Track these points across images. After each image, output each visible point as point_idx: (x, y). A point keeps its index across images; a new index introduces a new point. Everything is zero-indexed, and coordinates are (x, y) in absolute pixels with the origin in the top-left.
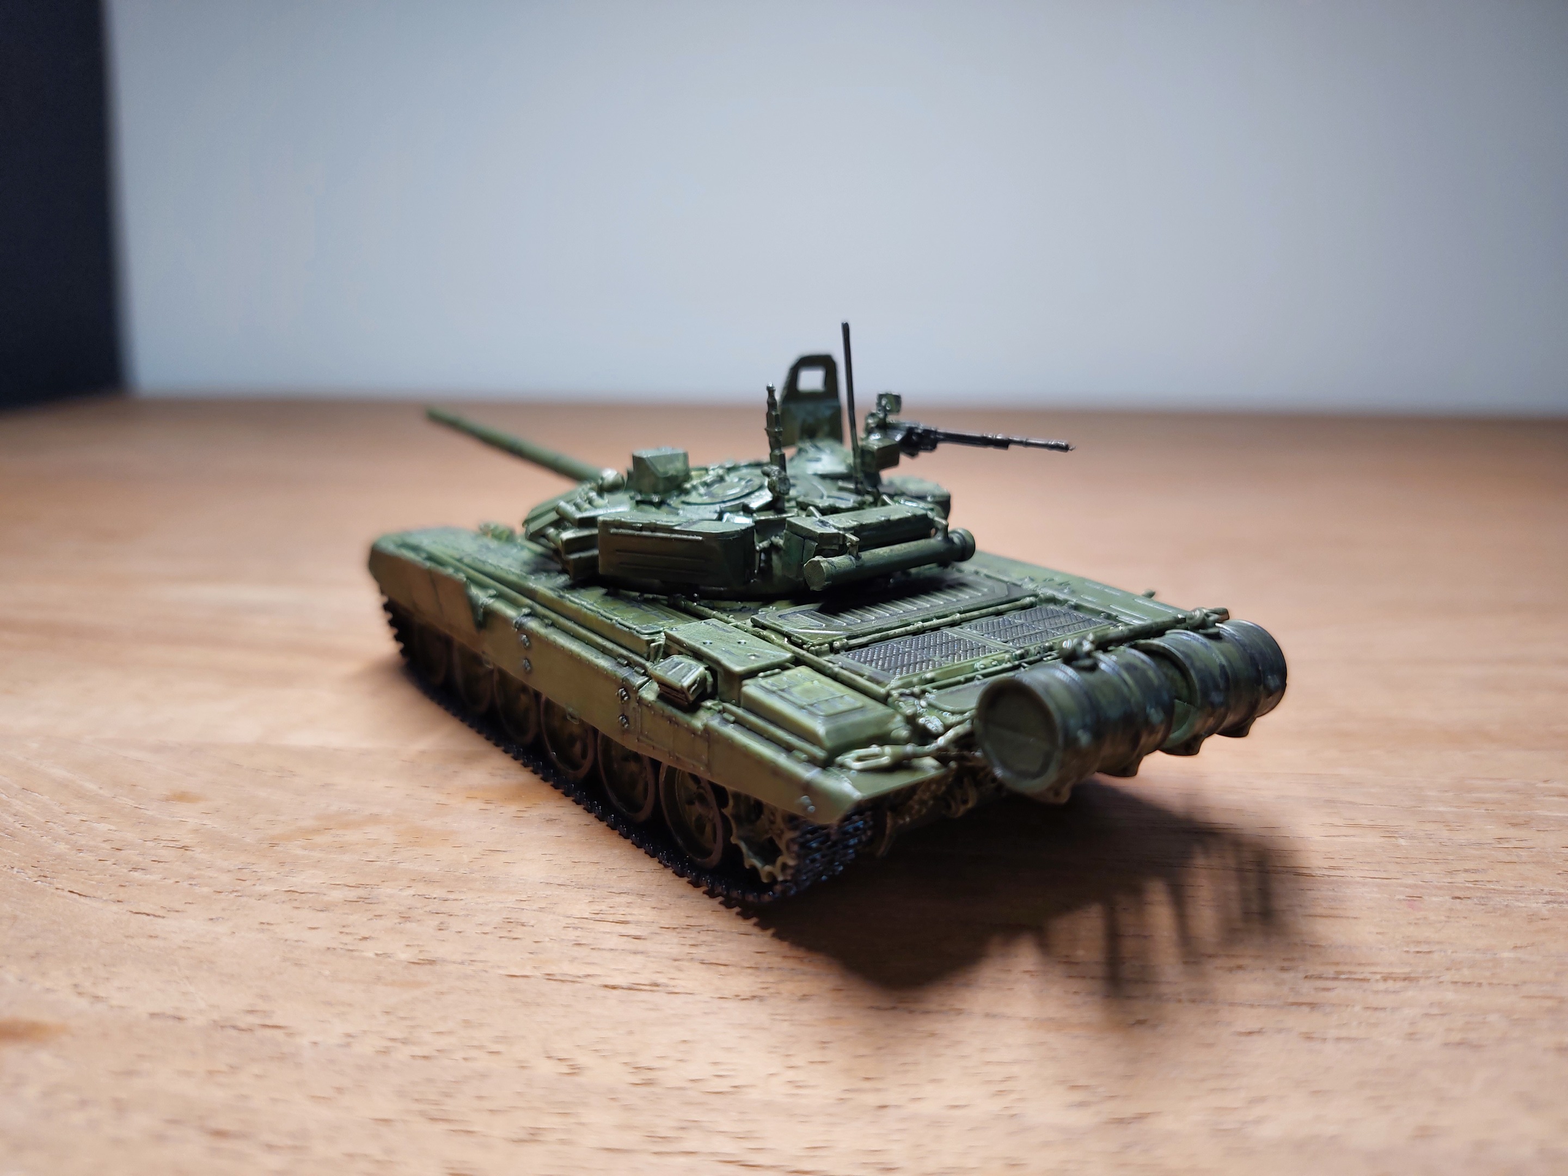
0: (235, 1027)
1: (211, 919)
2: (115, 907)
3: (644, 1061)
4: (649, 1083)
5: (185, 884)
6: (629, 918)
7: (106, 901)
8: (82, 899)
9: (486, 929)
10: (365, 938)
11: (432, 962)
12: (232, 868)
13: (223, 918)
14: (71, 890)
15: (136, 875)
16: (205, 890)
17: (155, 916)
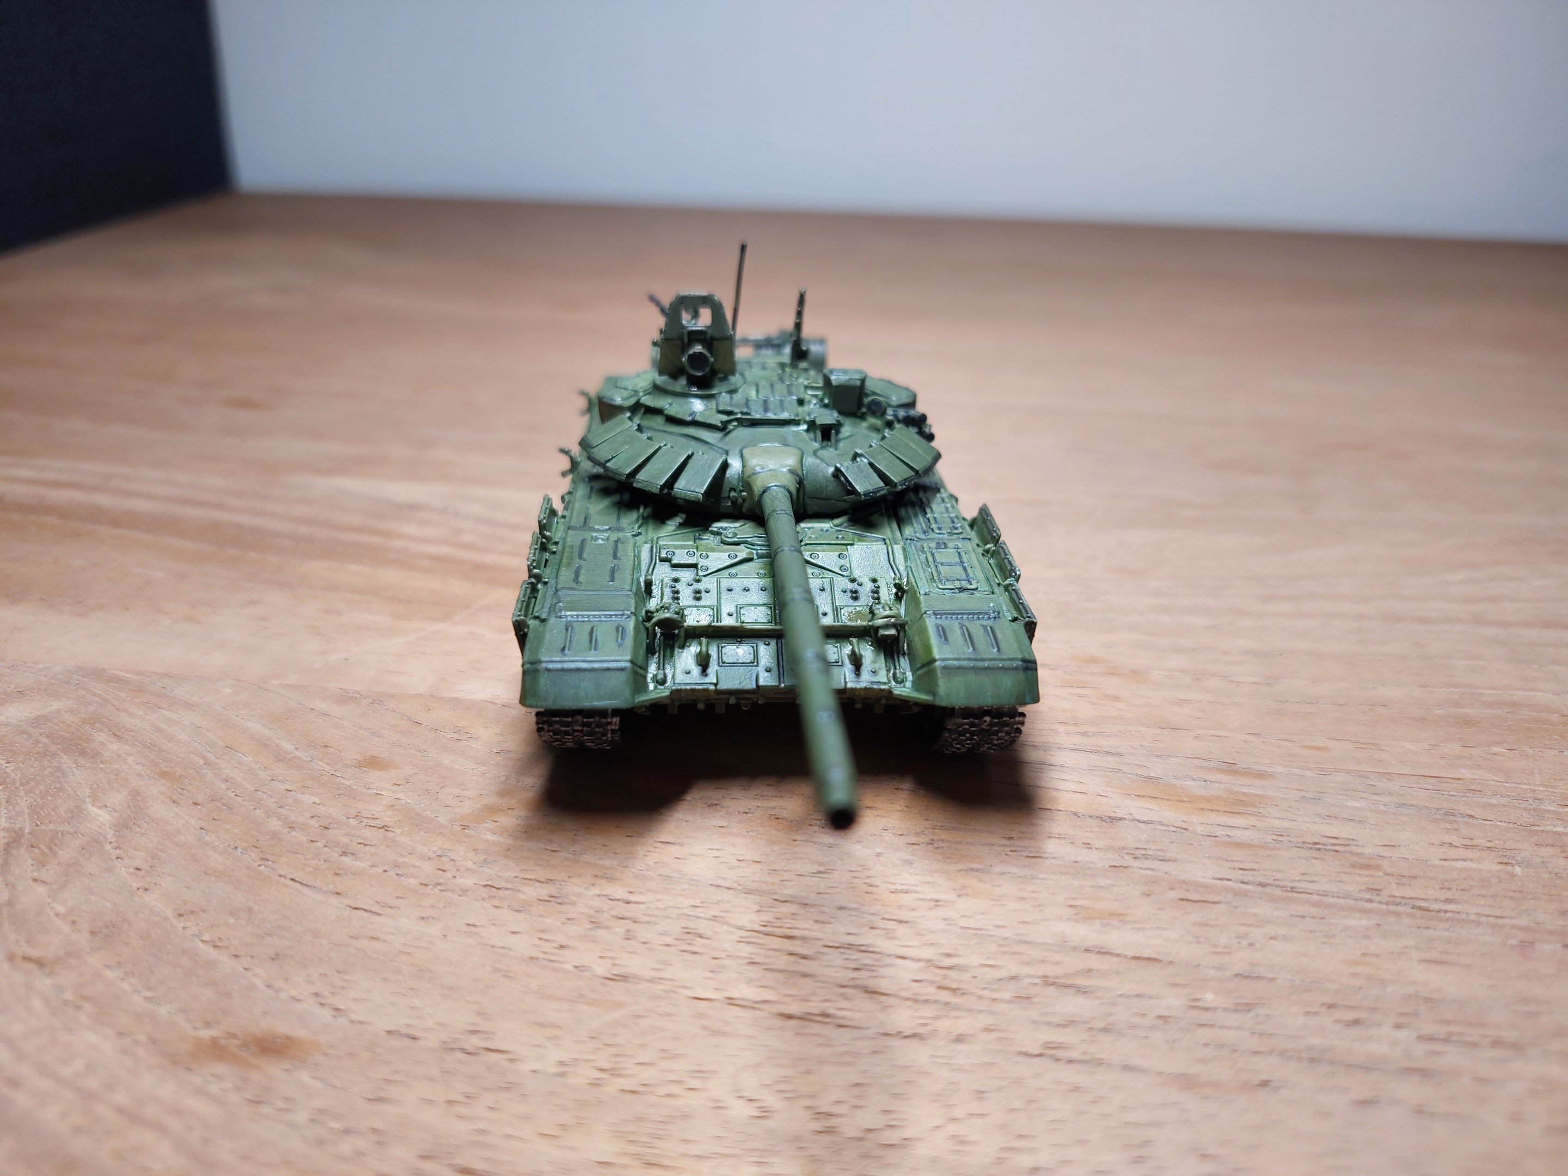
0: (463, 1050)
1: (423, 918)
2: (335, 901)
3: (824, 1104)
4: (829, 1131)
5: (392, 873)
6: (795, 933)
7: (326, 892)
8: (305, 890)
9: (669, 940)
10: (562, 947)
11: (624, 978)
12: (431, 854)
13: (433, 918)
14: (293, 877)
15: (346, 860)
16: (412, 881)
17: (371, 912)
